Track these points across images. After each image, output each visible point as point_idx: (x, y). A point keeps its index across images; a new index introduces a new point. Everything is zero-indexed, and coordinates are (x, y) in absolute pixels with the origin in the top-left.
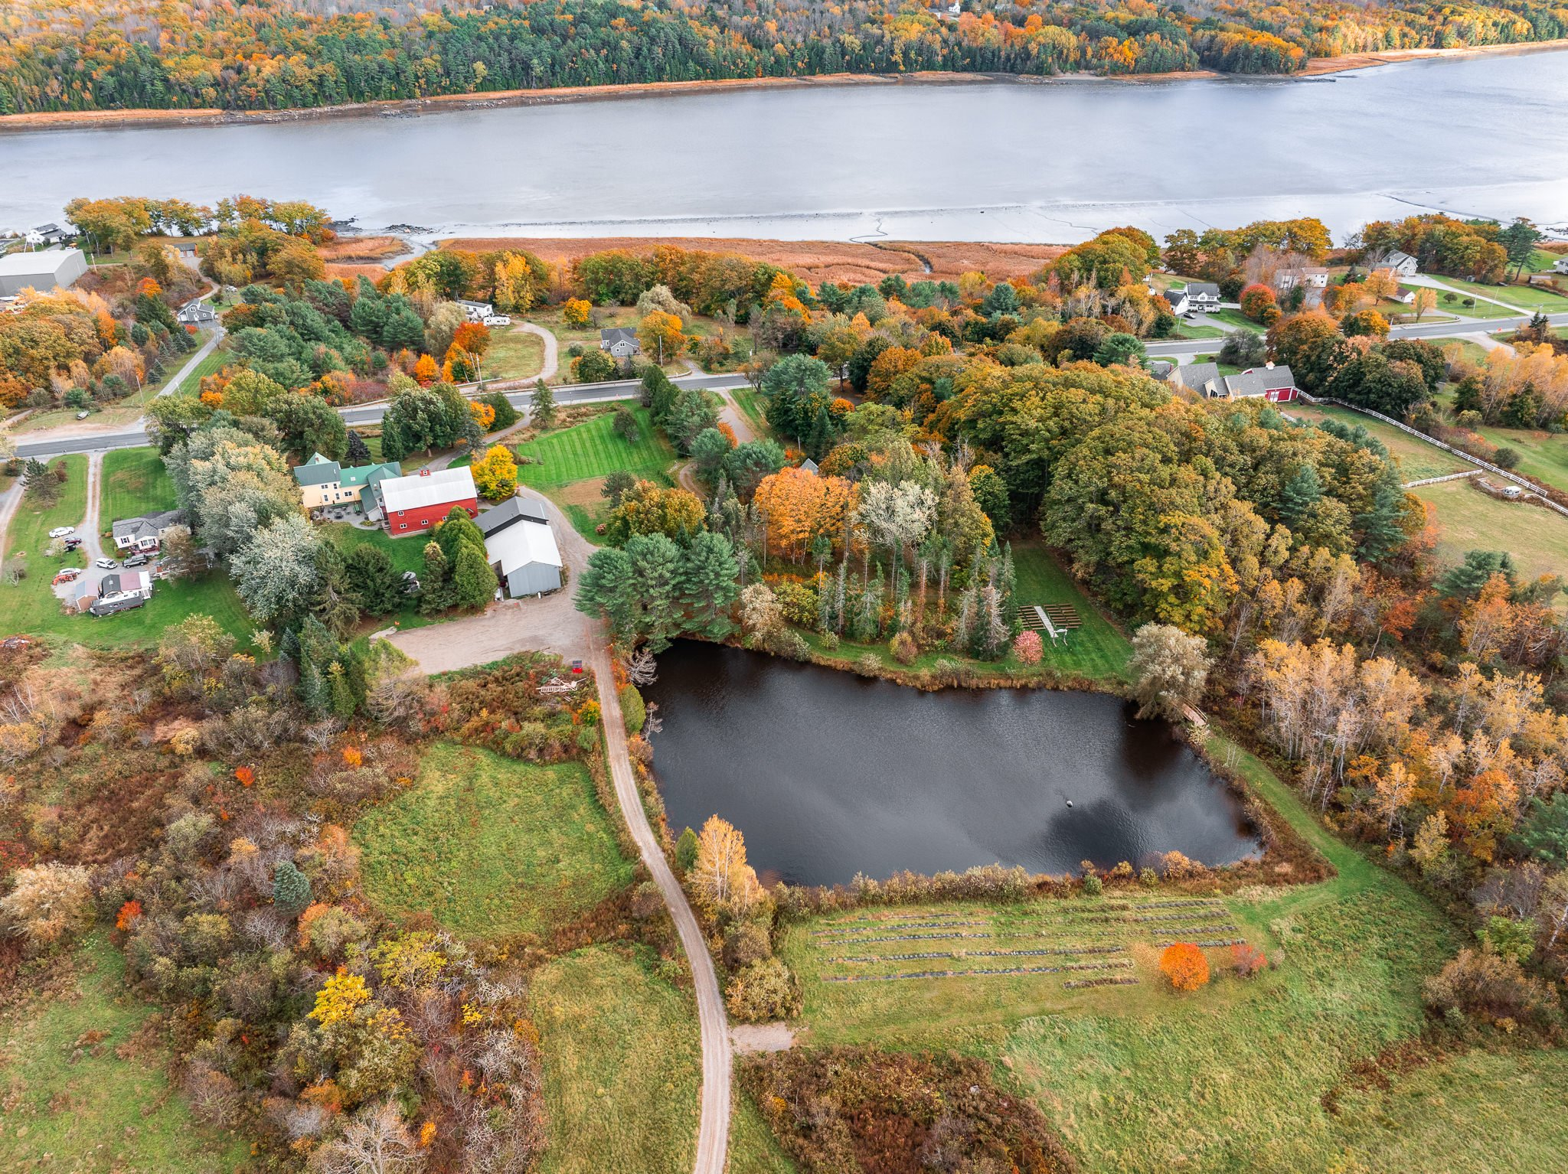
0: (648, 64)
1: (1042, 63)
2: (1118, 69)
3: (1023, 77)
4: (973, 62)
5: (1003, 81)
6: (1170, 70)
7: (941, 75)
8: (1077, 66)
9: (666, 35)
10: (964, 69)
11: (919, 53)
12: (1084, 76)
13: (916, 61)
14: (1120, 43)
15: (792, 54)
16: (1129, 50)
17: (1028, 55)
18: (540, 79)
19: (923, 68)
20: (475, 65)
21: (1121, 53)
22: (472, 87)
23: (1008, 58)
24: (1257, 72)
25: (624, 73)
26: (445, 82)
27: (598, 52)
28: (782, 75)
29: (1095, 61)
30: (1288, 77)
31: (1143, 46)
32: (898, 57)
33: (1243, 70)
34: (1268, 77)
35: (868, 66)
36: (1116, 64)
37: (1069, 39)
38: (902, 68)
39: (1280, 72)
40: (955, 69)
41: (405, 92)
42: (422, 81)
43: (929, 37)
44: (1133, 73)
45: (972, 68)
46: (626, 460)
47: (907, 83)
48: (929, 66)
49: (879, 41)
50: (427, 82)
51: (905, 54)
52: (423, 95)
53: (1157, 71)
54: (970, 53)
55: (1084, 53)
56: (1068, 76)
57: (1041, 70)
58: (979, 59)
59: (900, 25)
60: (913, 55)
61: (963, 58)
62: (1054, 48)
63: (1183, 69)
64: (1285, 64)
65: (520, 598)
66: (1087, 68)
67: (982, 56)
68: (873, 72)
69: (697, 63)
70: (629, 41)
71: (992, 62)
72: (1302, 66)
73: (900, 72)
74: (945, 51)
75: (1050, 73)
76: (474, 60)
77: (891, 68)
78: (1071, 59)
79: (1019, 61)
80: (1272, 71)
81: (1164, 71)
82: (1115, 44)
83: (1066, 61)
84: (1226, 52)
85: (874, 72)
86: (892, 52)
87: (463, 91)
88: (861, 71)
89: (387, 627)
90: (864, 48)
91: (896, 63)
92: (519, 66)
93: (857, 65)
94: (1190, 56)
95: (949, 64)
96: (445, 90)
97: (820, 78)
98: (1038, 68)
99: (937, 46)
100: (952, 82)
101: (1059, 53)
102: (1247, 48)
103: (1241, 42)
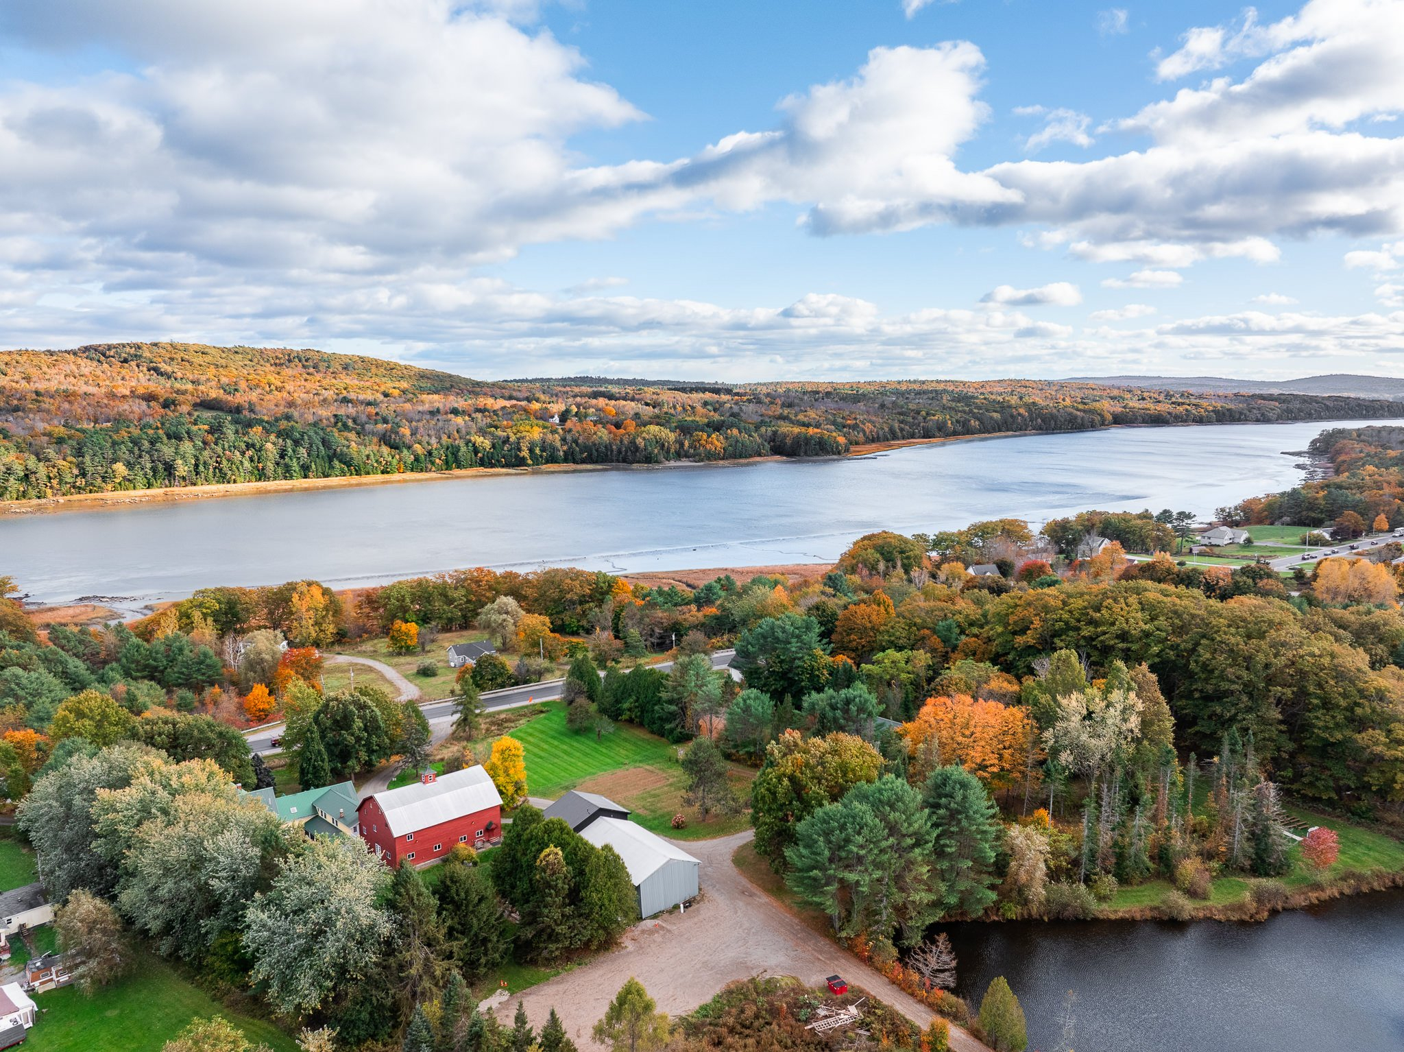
0: (294, 463)
1: (650, 454)
2: (711, 456)
3: (635, 466)
4: (590, 455)
5: (618, 469)
6: (751, 456)
7: (564, 466)
8: (679, 455)
9: (310, 438)
10: (583, 461)
11: (543, 450)
12: (685, 463)
13: (541, 456)
14: (709, 436)
15: (430, 453)
16: (717, 442)
17: (637, 448)
18: (184, 478)
19: (547, 462)
20: (115, 466)
21: (712, 443)
22: (109, 487)
23: (619, 452)
24: (817, 454)
25: (269, 472)
26: (80, 482)
27: (243, 453)
28: (422, 471)
29: (692, 451)
30: (840, 457)
31: (727, 438)
32: (525, 453)
33: (806, 454)
34: (825, 457)
35: (498, 461)
36: (709, 452)
37: (670, 436)
38: (530, 462)
39: (834, 454)
40: (575, 462)
41: (32, 492)
42: (55, 482)
43: (550, 436)
44: (723, 459)
45: (590, 460)
46: (612, 754)
47: (534, 473)
48: (552, 459)
49: (506, 440)
50: (60, 483)
51: (531, 450)
52: (54, 495)
53: (741, 457)
54: (586, 448)
55: (682, 445)
56: (672, 463)
57: (649, 459)
58: (595, 453)
59: (521, 428)
60: (537, 451)
61: (581, 453)
62: (657, 442)
63: (760, 455)
64: (837, 448)
65: (655, 916)
66: (687, 456)
67: (597, 451)
68: (503, 467)
69: (340, 461)
70: (274, 444)
71: (607, 455)
72: (847, 450)
73: (528, 465)
74: (565, 448)
75: (657, 462)
76: (114, 461)
77: (520, 462)
78: (672, 450)
79: (629, 453)
80: (828, 453)
81: (746, 457)
82: (705, 437)
83: (668, 451)
84: (788, 441)
85: (507, 465)
86: (519, 450)
87: (100, 489)
88: (493, 466)
89: (491, 992)
90: (494, 446)
91: (524, 458)
92: (160, 466)
93: (487, 461)
94: (763, 445)
95: (570, 457)
96: (79, 490)
97: (457, 472)
98: (647, 458)
99: (558, 444)
100: (574, 471)
101: (661, 444)
102: (806, 438)
103: (799, 433)
